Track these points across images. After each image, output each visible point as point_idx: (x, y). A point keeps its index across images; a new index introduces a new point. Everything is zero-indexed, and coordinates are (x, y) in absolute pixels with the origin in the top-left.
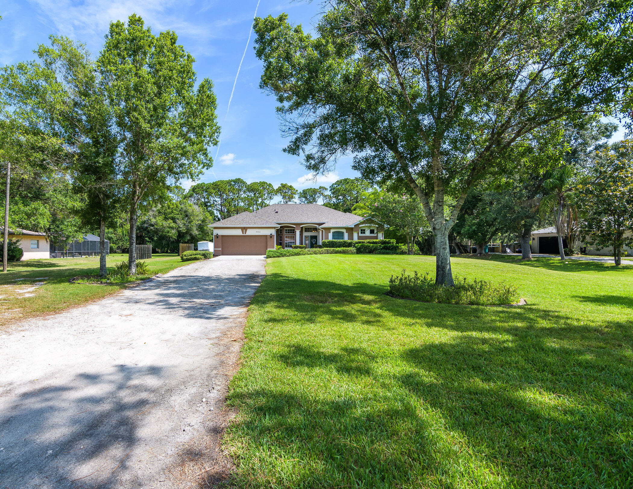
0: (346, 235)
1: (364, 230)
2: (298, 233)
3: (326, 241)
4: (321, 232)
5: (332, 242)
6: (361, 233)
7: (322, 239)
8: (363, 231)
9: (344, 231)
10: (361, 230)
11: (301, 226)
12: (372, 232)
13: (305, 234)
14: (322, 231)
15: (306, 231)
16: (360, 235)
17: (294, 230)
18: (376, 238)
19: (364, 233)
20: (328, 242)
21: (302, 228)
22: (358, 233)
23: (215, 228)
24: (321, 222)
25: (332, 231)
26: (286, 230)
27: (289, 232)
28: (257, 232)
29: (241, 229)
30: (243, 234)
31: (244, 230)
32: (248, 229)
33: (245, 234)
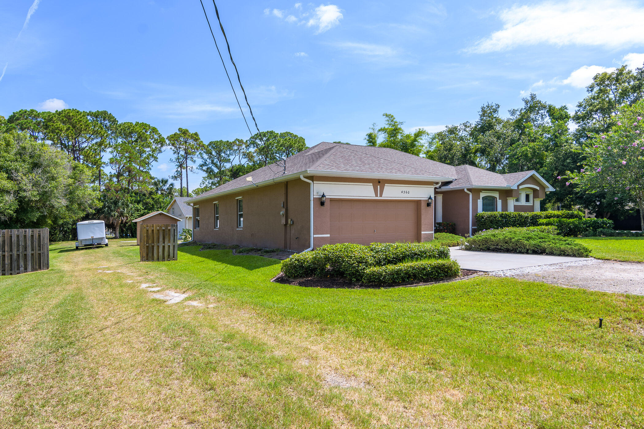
0: (499, 204)
9: (497, 195)
18: (532, 208)
25: (482, 195)
28: (403, 192)
29: (372, 184)
30: (377, 196)
31: (379, 187)
32: (386, 185)
33: (381, 196)
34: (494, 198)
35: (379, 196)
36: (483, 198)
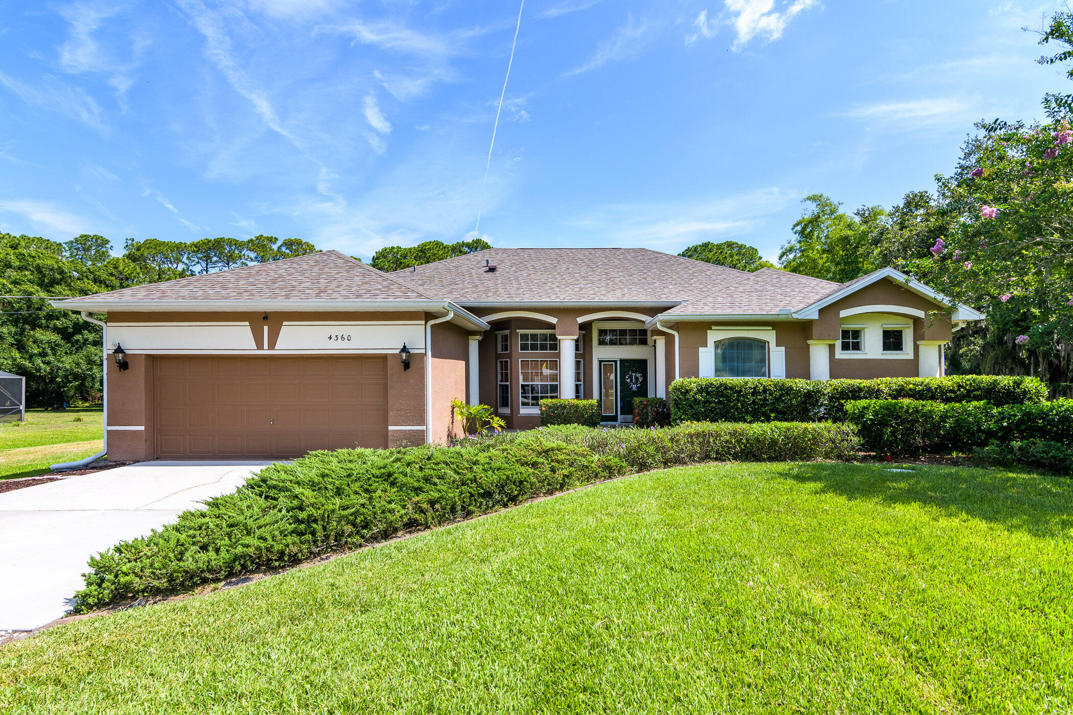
0: (777, 357)
1: (856, 334)
2: (567, 347)
3: (692, 383)
4: (661, 343)
5: (721, 391)
6: (845, 347)
7: (670, 377)
8: (852, 340)
9: (769, 336)
10: (845, 334)
11: (581, 320)
12: (892, 340)
13: (600, 353)
14: (669, 340)
15: (602, 343)
16: (840, 354)
17: (553, 338)
18: (913, 367)
19: (857, 347)
20: (701, 390)
21: (586, 327)
22: (832, 348)
23: (115, 317)
24: (663, 298)
25: (714, 336)
26: (524, 337)
27: (534, 347)
28: (334, 338)
29: (247, 323)
30: (260, 346)
31: (266, 328)
32: (284, 323)
33: (272, 346)
34: (762, 345)
35: (266, 346)
36: (717, 344)
